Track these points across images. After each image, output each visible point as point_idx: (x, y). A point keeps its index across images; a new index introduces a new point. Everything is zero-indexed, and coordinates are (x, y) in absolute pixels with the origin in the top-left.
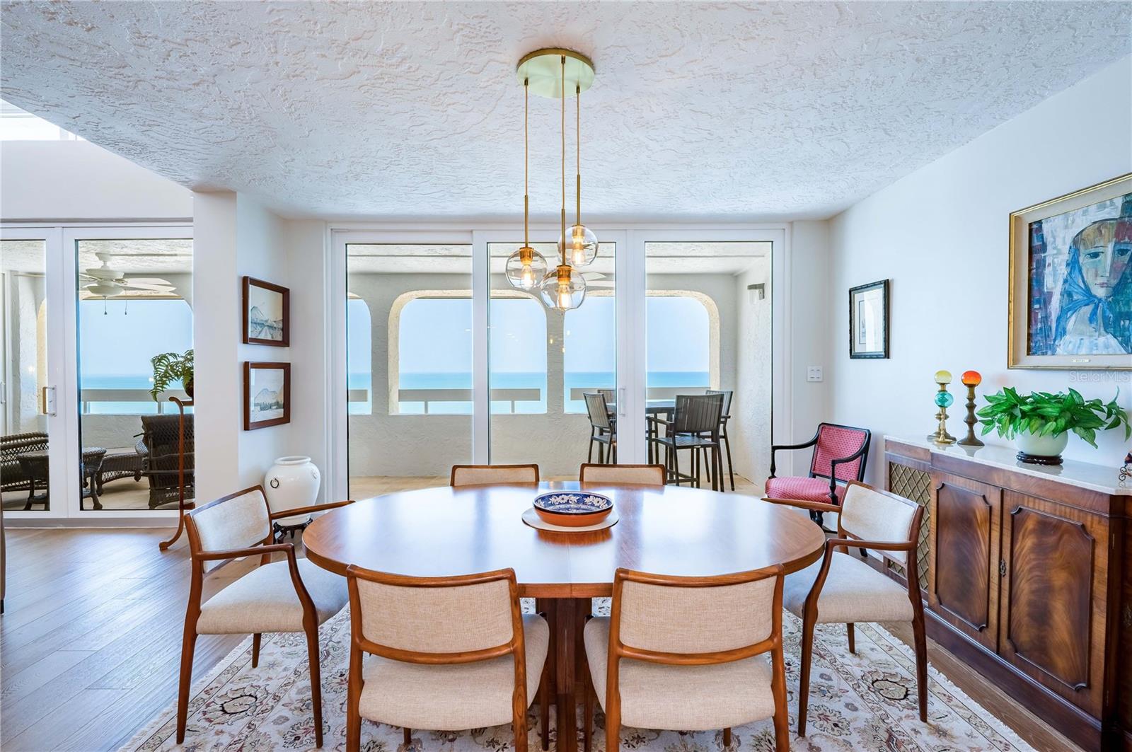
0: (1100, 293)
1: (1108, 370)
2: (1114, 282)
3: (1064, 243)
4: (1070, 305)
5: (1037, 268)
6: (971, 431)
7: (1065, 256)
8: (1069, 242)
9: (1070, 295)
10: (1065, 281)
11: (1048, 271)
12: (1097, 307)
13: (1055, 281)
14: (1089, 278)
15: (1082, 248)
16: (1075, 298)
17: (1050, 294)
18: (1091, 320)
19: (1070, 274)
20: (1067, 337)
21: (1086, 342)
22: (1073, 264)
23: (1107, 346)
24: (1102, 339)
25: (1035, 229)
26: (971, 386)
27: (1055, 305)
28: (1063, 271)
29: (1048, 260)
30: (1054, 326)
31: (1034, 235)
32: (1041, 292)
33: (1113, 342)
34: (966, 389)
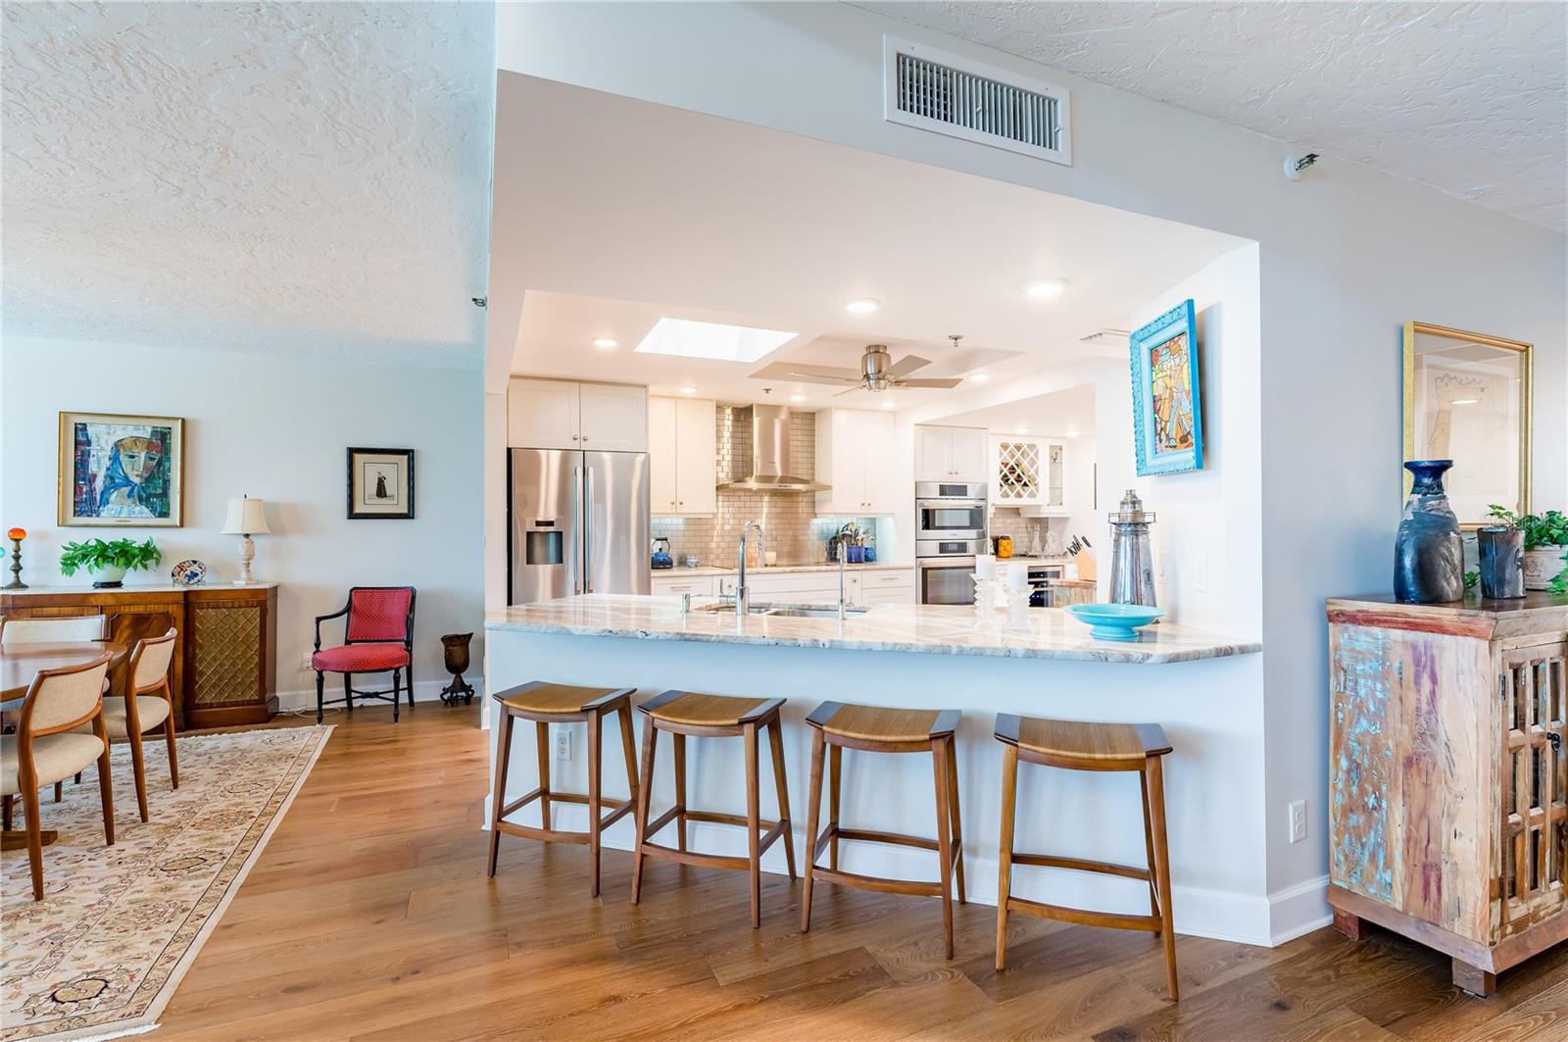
0: (137, 480)
1: (146, 526)
2: (146, 475)
3: (107, 444)
4: (112, 483)
5: (82, 455)
6: (18, 577)
7: (108, 452)
8: (111, 444)
9: (112, 478)
10: (108, 469)
11: (91, 459)
12: (134, 488)
13: (98, 467)
14: (128, 470)
15: (121, 450)
16: (117, 481)
17: (95, 476)
18: (129, 496)
19: (112, 465)
20: (110, 506)
21: (125, 509)
22: (115, 459)
23: (141, 513)
24: (137, 509)
25: (81, 429)
26: (17, 541)
27: (99, 484)
28: (106, 463)
29: (92, 453)
30: (98, 497)
31: (80, 433)
32: (85, 473)
33: (146, 510)
34: (13, 543)
